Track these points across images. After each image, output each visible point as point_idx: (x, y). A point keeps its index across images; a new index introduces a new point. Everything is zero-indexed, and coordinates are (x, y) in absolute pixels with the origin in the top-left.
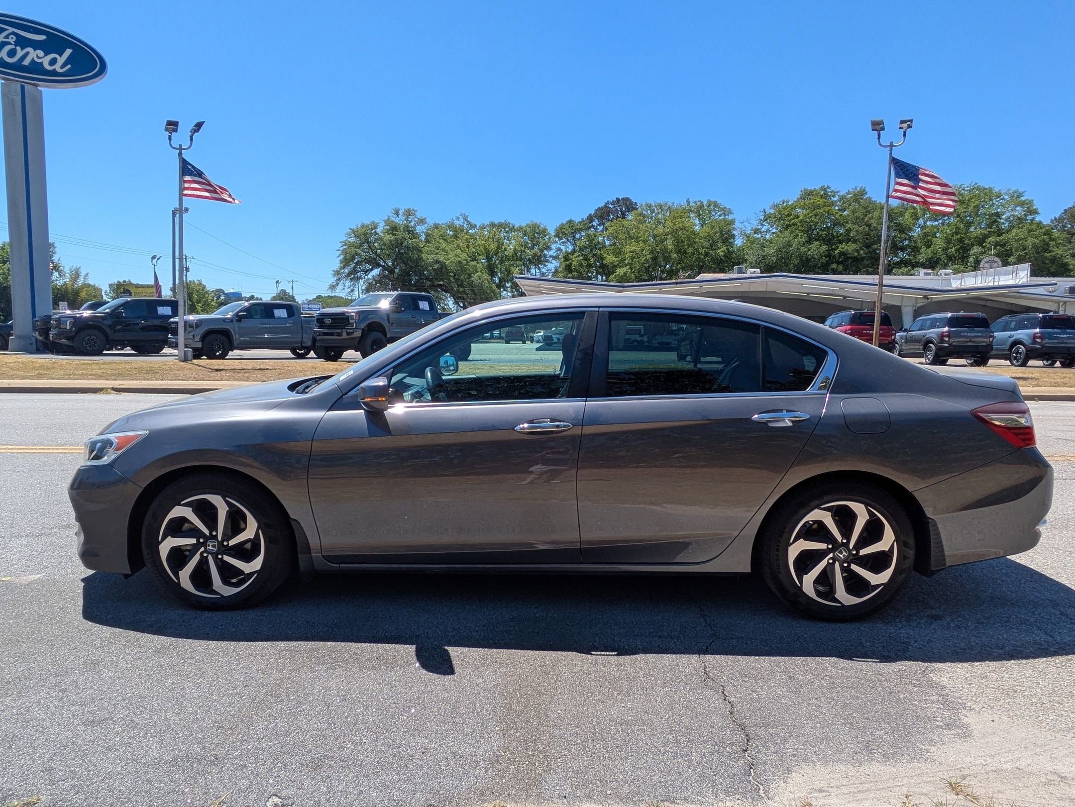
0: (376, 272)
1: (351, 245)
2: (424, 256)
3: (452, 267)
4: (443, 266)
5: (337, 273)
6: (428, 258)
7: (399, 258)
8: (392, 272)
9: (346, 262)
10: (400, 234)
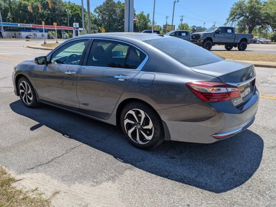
0: (242, 18)
1: (234, 9)
2: (261, 11)
3: (272, 15)
4: (268, 14)
5: (228, 19)
6: (262, 12)
7: (251, 13)
8: (248, 18)
9: (231, 15)
10: (253, 3)
